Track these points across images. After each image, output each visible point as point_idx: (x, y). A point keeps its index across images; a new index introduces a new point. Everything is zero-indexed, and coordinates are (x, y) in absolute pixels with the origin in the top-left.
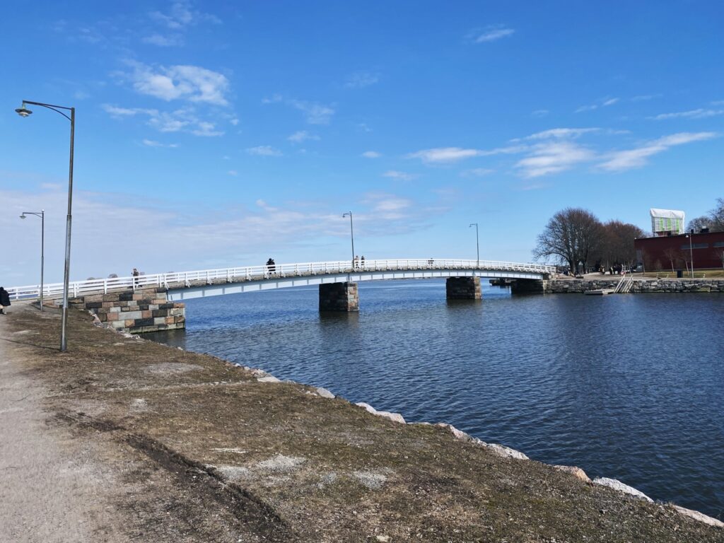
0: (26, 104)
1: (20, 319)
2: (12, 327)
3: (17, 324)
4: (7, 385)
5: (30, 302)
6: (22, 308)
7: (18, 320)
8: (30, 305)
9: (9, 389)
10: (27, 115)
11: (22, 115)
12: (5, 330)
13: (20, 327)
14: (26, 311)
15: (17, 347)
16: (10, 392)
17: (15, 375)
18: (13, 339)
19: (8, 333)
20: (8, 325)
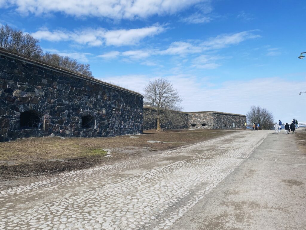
0: (302, 54)
1: (300, 135)
2: (298, 138)
3: (299, 137)
4: (300, 158)
5: (303, 129)
6: (300, 131)
7: (300, 136)
8: (304, 130)
9: (301, 159)
10: (303, 58)
11: (301, 58)
12: (295, 139)
13: (300, 138)
14: (302, 132)
15: (301, 145)
16: (301, 160)
17: (302, 155)
18: (299, 142)
19: (296, 140)
20: (296, 137)
